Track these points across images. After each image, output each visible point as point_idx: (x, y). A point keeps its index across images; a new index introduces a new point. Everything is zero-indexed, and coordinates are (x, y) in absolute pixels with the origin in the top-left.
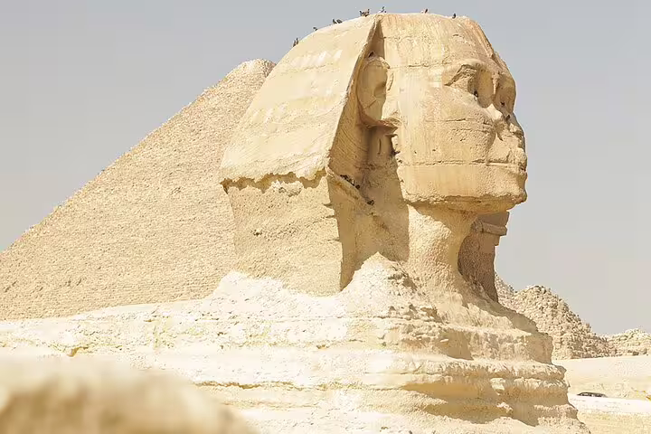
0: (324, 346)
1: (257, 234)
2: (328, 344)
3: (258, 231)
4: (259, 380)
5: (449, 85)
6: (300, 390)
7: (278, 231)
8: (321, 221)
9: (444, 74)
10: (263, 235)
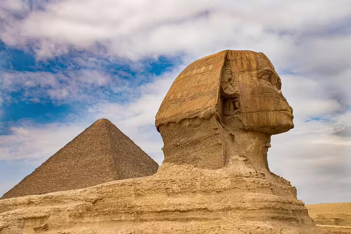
0: (220, 191)
1: (178, 146)
2: (222, 190)
3: (178, 144)
4: (190, 208)
5: (260, 78)
6: (211, 212)
7: (188, 143)
8: (212, 136)
9: (258, 74)
10: (181, 146)
